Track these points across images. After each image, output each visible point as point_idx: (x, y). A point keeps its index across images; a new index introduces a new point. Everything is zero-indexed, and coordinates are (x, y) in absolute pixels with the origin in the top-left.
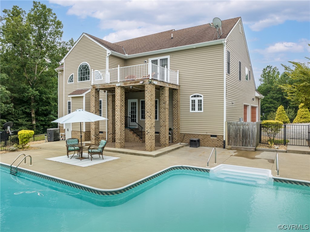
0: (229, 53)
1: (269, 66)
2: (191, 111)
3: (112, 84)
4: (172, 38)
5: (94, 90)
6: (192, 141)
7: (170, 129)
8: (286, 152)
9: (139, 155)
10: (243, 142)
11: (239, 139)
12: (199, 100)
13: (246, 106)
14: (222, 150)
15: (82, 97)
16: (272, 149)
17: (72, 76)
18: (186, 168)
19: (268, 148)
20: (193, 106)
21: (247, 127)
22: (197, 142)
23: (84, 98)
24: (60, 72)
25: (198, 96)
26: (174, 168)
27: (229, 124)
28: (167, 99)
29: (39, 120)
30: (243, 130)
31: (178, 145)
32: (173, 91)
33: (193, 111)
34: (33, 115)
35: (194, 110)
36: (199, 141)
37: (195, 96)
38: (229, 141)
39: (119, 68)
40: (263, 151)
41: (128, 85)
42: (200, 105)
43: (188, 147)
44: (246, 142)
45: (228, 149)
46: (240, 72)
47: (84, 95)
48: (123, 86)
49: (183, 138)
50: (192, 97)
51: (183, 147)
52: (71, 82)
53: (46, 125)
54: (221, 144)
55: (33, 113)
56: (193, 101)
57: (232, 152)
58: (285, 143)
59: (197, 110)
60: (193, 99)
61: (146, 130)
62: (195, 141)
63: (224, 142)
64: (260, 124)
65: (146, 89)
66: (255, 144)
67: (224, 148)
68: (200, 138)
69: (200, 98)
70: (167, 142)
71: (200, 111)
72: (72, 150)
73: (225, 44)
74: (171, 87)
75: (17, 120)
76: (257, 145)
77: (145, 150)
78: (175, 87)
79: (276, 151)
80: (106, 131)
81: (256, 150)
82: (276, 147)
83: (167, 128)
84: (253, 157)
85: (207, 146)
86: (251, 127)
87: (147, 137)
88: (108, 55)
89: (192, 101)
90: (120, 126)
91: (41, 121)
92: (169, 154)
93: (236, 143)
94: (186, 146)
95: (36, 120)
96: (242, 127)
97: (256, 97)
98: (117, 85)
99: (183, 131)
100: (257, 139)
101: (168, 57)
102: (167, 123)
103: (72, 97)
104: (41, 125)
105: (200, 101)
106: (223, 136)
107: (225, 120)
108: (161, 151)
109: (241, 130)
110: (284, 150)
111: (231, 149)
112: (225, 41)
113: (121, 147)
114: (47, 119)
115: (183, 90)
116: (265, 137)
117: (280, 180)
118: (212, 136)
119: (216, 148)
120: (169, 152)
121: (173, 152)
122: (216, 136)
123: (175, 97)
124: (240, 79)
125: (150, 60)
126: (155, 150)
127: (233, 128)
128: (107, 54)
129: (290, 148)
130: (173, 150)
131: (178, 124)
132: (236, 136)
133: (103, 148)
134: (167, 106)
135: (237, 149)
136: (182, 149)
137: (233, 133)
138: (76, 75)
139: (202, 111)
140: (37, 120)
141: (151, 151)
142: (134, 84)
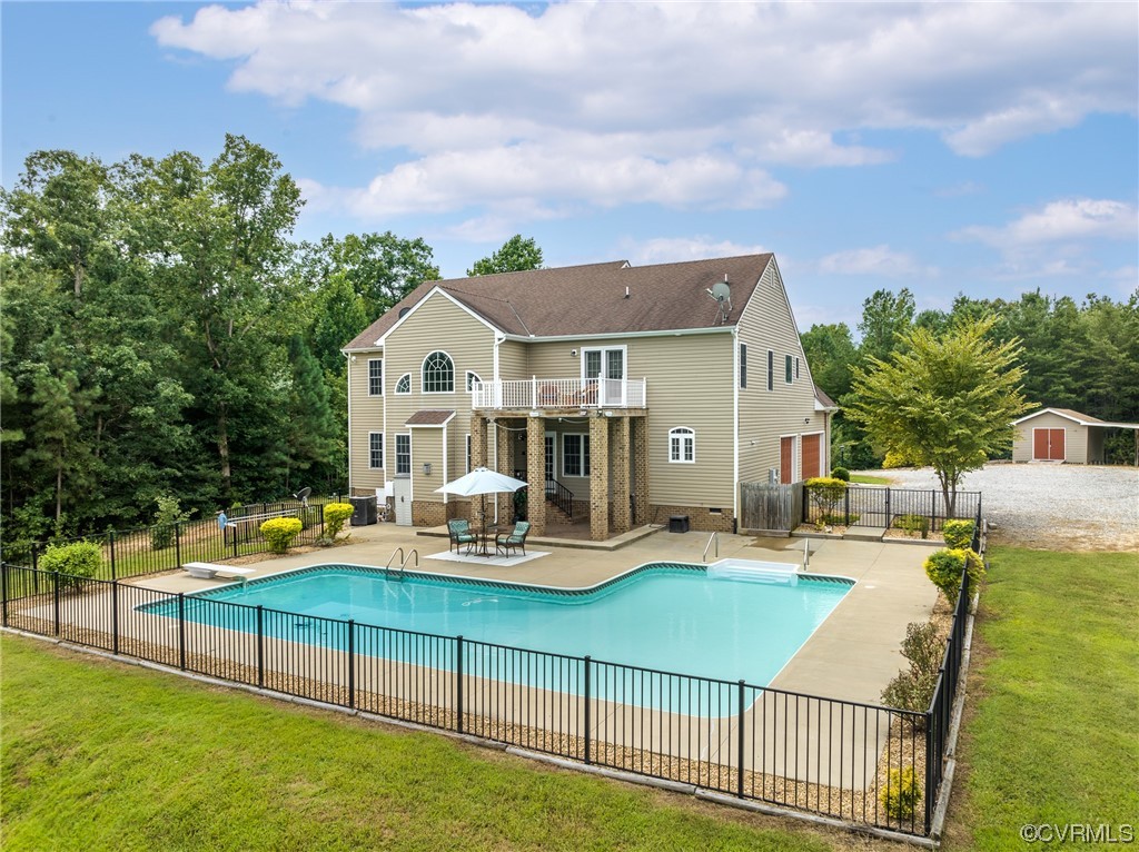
0: (743, 348)
1: (881, 291)
2: (671, 461)
3: (520, 412)
4: (627, 297)
5: (479, 421)
6: (673, 520)
7: (631, 497)
8: (842, 538)
9: (582, 547)
10: (768, 521)
11: (761, 516)
12: (686, 440)
13: (786, 442)
14: (730, 536)
15: (441, 429)
16: (820, 533)
17: (407, 377)
18: (670, 565)
19: (813, 532)
20: (676, 449)
21: (776, 493)
22: (684, 522)
23: (445, 431)
24: (354, 358)
25: (686, 431)
26: (650, 566)
27: (743, 487)
28: (627, 439)
29: (244, 466)
30: (769, 500)
31: (647, 528)
32: (637, 423)
33: (676, 461)
34: (224, 452)
35: (678, 458)
36: (687, 519)
37: (679, 431)
38: (743, 520)
39: (534, 381)
40: (803, 537)
41: (554, 416)
42: (688, 449)
43: (667, 533)
44: (774, 521)
45: (742, 535)
46: (771, 374)
47: (444, 425)
48: (545, 416)
49: (655, 513)
50: (673, 432)
51: (656, 531)
52: (403, 391)
53: (261, 479)
54: (730, 524)
55: (224, 447)
56: (676, 441)
57: (748, 540)
58: (847, 522)
59: (682, 460)
60: (676, 436)
61: (592, 501)
62: (679, 520)
63: (735, 521)
64: (804, 487)
65: (592, 426)
66: (789, 525)
67: (735, 532)
68: (690, 513)
69: (688, 436)
70: (628, 522)
71: (689, 462)
72: (465, 541)
73: (736, 334)
74: (633, 415)
75: (190, 467)
76: (795, 526)
77: (591, 539)
78: (639, 414)
79: (826, 537)
80: (496, 502)
81: (791, 535)
82: (828, 529)
83: (627, 496)
84: (782, 547)
85: (704, 530)
86: (782, 492)
87: (594, 515)
88: (497, 342)
89: (673, 440)
90: (537, 493)
91: (247, 468)
92: (635, 544)
93: (756, 523)
94: (663, 529)
95: (231, 466)
96: (766, 493)
97: (817, 412)
98: (532, 414)
99: (655, 500)
100: (794, 515)
101: (624, 348)
102: (627, 487)
103: (413, 429)
104: (251, 479)
105: (689, 442)
106: (732, 511)
107: (736, 480)
108: (619, 540)
109: (765, 498)
110: (840, 534)
111: (747, 535)
112: (737, 330)
113: (540, 535)
114: (264, 463)
115: (657, 418)
116: (814, 510)
117: (807, 577)
118: (712, 510)
119: (719, 534)
120: (633, 541)
121: (641, 542)
122: (719, 510)
123: (639, 432)
124: (771, 388)
125: (584, 349)
126: (609, 538)
127: (751, 494)
128: (496, 340)
129: (852, 531)
130: (640, 538)
131: (645, 486)
132: (757, 510)
133: (525, 536)
134: (627, 455)
135: (758, 535)
136: (655, 535)
137: (750, 504)
138: (418, 378)
139: (693, 461)
140: (234, 465)
141: (602, 540)
142: (567, 415)
